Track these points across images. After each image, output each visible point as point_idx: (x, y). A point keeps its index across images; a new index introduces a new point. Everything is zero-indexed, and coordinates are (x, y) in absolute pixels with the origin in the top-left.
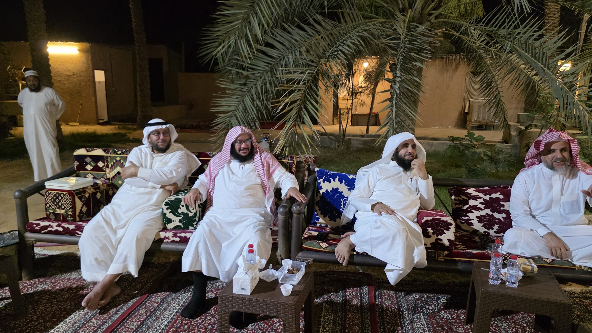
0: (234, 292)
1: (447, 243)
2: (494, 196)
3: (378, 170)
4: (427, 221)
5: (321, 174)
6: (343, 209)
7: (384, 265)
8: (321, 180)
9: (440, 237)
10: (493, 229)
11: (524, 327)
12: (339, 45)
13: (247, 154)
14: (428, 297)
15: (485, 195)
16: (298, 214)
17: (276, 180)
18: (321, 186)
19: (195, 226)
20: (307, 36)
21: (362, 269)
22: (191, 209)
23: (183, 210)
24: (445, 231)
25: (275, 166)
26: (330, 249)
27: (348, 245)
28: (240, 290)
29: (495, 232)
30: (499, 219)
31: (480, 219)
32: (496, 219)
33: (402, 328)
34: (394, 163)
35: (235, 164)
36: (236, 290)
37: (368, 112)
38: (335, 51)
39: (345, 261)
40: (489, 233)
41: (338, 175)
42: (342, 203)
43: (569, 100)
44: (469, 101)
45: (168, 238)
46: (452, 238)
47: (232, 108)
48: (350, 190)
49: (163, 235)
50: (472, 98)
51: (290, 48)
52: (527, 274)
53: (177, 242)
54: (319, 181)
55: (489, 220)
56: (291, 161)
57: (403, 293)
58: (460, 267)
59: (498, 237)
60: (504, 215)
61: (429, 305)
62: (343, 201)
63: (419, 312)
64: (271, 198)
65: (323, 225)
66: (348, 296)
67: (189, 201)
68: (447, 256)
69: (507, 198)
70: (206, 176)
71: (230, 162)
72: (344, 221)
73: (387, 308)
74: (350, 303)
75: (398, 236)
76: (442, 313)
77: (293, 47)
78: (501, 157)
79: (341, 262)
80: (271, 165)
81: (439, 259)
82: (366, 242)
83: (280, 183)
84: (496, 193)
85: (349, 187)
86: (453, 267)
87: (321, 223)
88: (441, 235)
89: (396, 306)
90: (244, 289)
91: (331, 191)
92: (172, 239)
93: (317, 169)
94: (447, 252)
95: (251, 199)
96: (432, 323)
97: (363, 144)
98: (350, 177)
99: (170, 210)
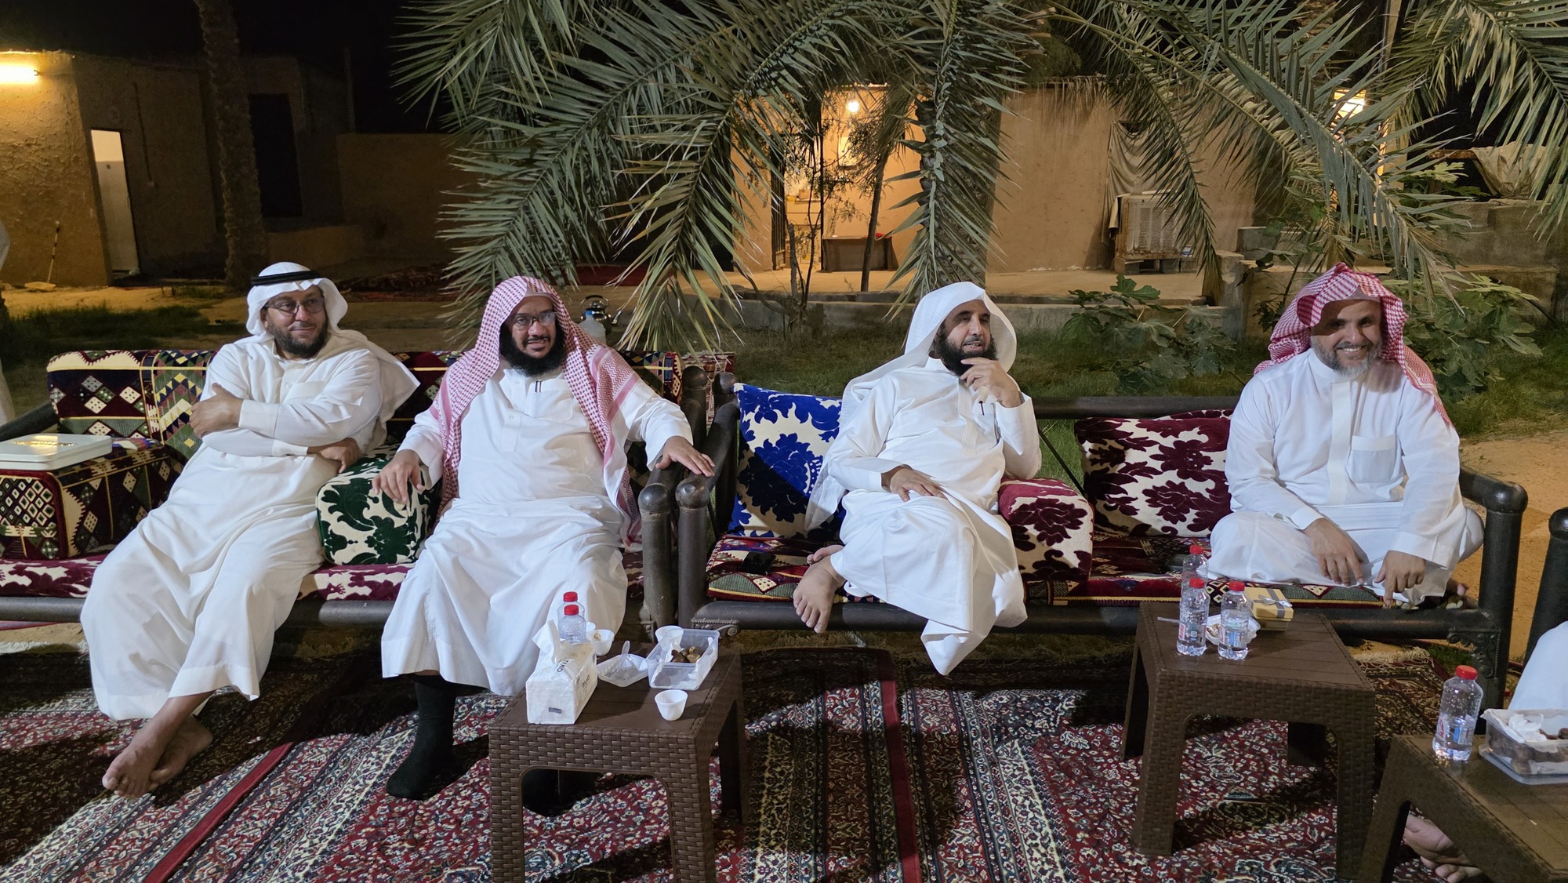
0: (530, 720)
1: (1074, 562)
2: (1185, 436)
3: (896, 382)
4: (1024, 507)
5: (750, 400)
6: (811, 489)
7: (919, 624)
8: (751, 416)
9: (1056, 546)
10: (1184, 520)
11: (1262, 755)
12: (784, 52)
13: (546, 351)
14: (1032, 699)
15: (1164, 435)
16: (692, 506)
17: (629, 421)
18: (752, 432)
19: (412, 552)
20: (696, 28)
21: (866, 641)
22: (398, 507)
23: (375, 510)
24: (1069, 531)
25: (625, 382)
26: (781, 592)
27: (827, 582)
28: (547, 713)
29: (1190, 527)
30: (1199, 495)
31: (1153, 495)
32: (1192, 494)
33: (969, 781)
34: (938, 364)
35: (514, 381)
36: (536, 713)
37: (865, 233)
38: (772, 69)
39: (820, 621)
40: (1175, 531)
41: (796, 400)
42: (808, 474)
43: (1362, 190)
44: (1119, 199)
45: (338, 589)
46: (1088, 548)
47: (498, 229)
48: (826, 437)
49: (322, 581)
50: (1125, 191)
51: (650, 61)
52: (1271, 626)
53: (364, 598)
54: (745, 419)
55: (1175, 499)
56: (667, 369)
57: (968, 694)
58: (1108, 618)
59: (1196, 538)
60: (1210, 484)
61: (1035, 718)
62: (811, 468)
63: (1011, 738)
64: (620, 467)
65: (759, 533)
66: (831, 709)
67: (392, 485)
68: (1074, 592)
69: (1220, 440)
70: (436, 415)
71: (499, 375)
72: (814, 520)
73: (930, 734)
74: (835, 729)
75: (952, 550)
76: (1067, 736)
77: (658, 59)
78: (1199, 339)
79: (809, 624)
80: (613, 379)
81: (1056, 603)
82: (873, 568)
83: (642, 427)
84: (1190, 429)
85: (823, 432)
86: (1090, 620)
87: (755, 529)
88: (1060, 540)
89: (953, 727)
90: (558, 711)
91: (777, 443)
92: (349, 591)
93: (739, 387)
94: (1074, 584)
95: (563, 474)
96: (1043, 761)
97: (854, 319)
98: (827, 404)
99: (341, 514)
